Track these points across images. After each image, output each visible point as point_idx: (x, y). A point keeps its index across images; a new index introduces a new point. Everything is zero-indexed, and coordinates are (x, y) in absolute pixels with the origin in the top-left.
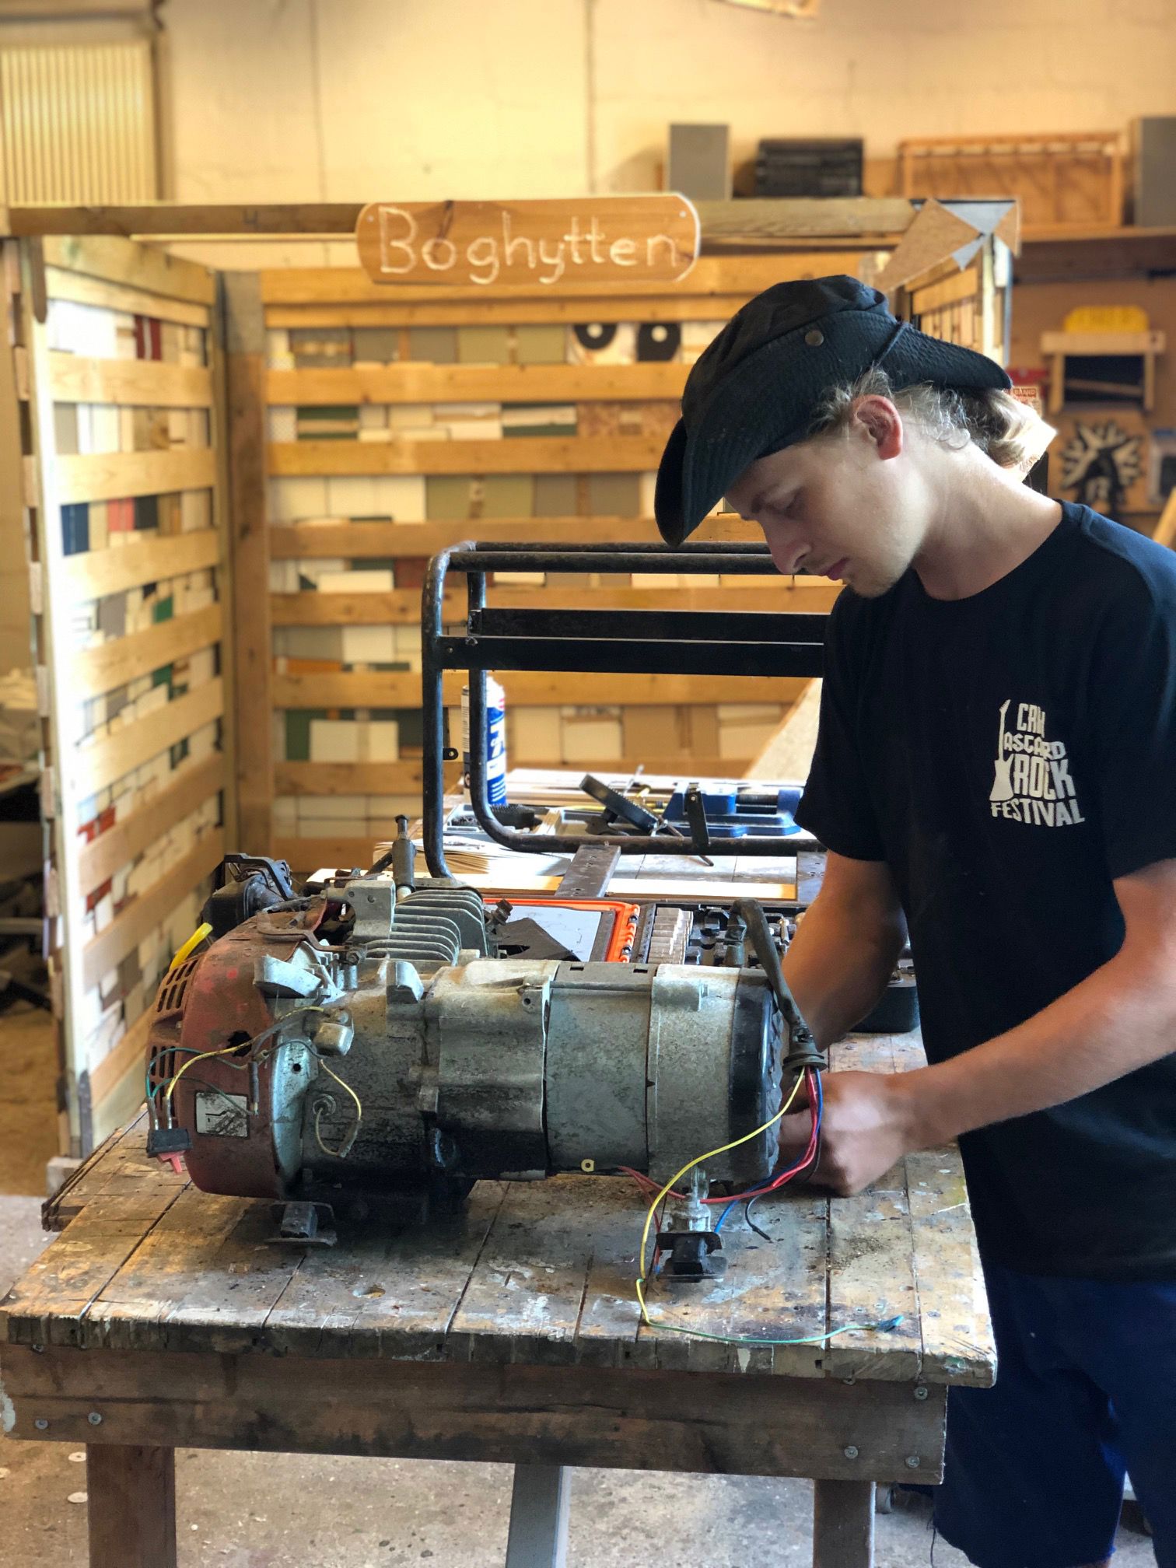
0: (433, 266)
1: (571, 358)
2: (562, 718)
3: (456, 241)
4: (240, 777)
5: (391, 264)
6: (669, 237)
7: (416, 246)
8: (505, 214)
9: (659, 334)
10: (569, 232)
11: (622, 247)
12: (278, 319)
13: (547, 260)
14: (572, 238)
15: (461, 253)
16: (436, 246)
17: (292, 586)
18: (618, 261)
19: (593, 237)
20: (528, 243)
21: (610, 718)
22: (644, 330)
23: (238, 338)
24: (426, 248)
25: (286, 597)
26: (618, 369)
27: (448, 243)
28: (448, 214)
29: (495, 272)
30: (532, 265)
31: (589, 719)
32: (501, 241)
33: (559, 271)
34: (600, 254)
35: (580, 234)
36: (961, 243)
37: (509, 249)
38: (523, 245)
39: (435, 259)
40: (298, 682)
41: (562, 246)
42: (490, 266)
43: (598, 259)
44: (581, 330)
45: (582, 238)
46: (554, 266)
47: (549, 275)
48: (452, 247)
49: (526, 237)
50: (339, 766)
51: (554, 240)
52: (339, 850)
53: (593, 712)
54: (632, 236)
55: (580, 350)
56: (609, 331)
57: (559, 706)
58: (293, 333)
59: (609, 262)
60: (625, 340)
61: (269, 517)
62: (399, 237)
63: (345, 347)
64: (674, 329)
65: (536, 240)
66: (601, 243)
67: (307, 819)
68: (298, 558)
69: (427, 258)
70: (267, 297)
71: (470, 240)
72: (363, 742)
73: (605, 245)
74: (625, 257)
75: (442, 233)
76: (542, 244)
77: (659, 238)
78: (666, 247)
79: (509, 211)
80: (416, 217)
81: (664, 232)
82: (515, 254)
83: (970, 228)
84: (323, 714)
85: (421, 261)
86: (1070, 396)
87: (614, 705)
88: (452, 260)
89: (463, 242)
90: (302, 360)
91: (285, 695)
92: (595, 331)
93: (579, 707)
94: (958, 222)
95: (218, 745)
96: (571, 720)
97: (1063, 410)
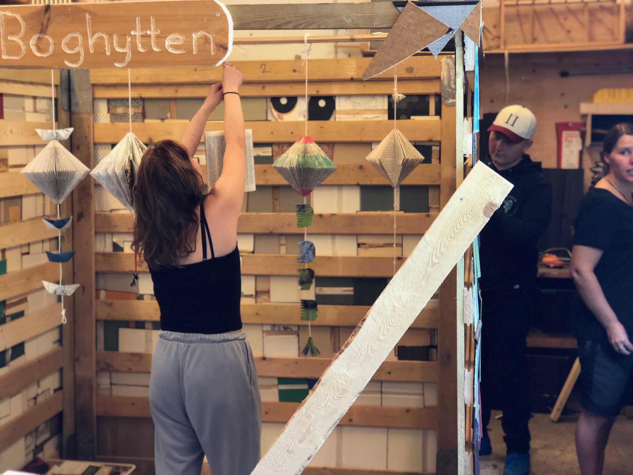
0: (38, 54)
1: (270, 117)
2: (263, 332)
3: (53, 37)
4: (75, 360)
5: (8, 54)
6: (208, 33)
7: (26, 39)
8: (87, 16)
9: (322, 103)
10: (135, 29)
11: (173, 40)
12: (100, 93)
13: (118, 50)
14: (137, 33)
15: (57, 44)
16: (39, 39)
17: (109, 249)
18: (170, 50)
19: (152, 32)
20: (105, 36)
21: (292, 333)
22: (314, 100)
23: (77, 104)
24: (33, 41)
25: (104, 255)
26: (297, 124)
27: (48, 38)
28: (47, 15)
29: (82, 58)
30: (108, 53)
31: (279, 333)
32: (85, 36)
33: (128, 58)
34: (157, 45)
35: (142, 29)
36: (434, 37)
37: (91, 42)
38: (101, 38)
39: (39, 50)
40: (110, 305)
41: (129, 39)
42: (78, 54)
43: (156, 49)
44: (275, 100)
45: (144, 33)
46: (125, 54)
47: (121, 61)
48: (51, 41)
49: (102, 32)
50: (134, 355)
51: (123, 35)
52: (133, 404)
53: (282, 329)
54: (181, 31)
55: (275, 113)
56: (292, 101)
57: (262, 325)
58: (109, 101)
59: (165, 51)
60: (302, 106)
61: (95, 208)
62: (12, 34)
63: (140, 110)
64: (331, 100)
65: (110, 36)
66: (157, 37)
67: (116, 384)
68: (112, 233)
69: (33, 48)
70: (93, 82)
71: (64, 35)
72: (149, 341)
73: (161, 38)
74: (175, 47)
75: (43, 31)
76: (115, 37)
77: (201, 33)
78: (206, 40)
79: (91, 13)
80: (24, 18)
81: (205, 29)
82: (95, 45)
83: (443, 25)
84: (127, 324)
85: (29, 50)
86: (595, 137)
87: (295, 325)
88: (51, 49)
89: (59, 37)
90: (115, 117)
91: (103, 313)
92: (284, 101)
93: (274, 326)
94: (432, 20)
95: (60, 341)
96: (268, 333)
97: (591, 146)
